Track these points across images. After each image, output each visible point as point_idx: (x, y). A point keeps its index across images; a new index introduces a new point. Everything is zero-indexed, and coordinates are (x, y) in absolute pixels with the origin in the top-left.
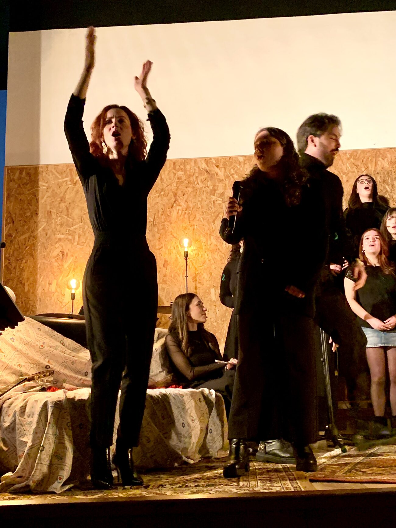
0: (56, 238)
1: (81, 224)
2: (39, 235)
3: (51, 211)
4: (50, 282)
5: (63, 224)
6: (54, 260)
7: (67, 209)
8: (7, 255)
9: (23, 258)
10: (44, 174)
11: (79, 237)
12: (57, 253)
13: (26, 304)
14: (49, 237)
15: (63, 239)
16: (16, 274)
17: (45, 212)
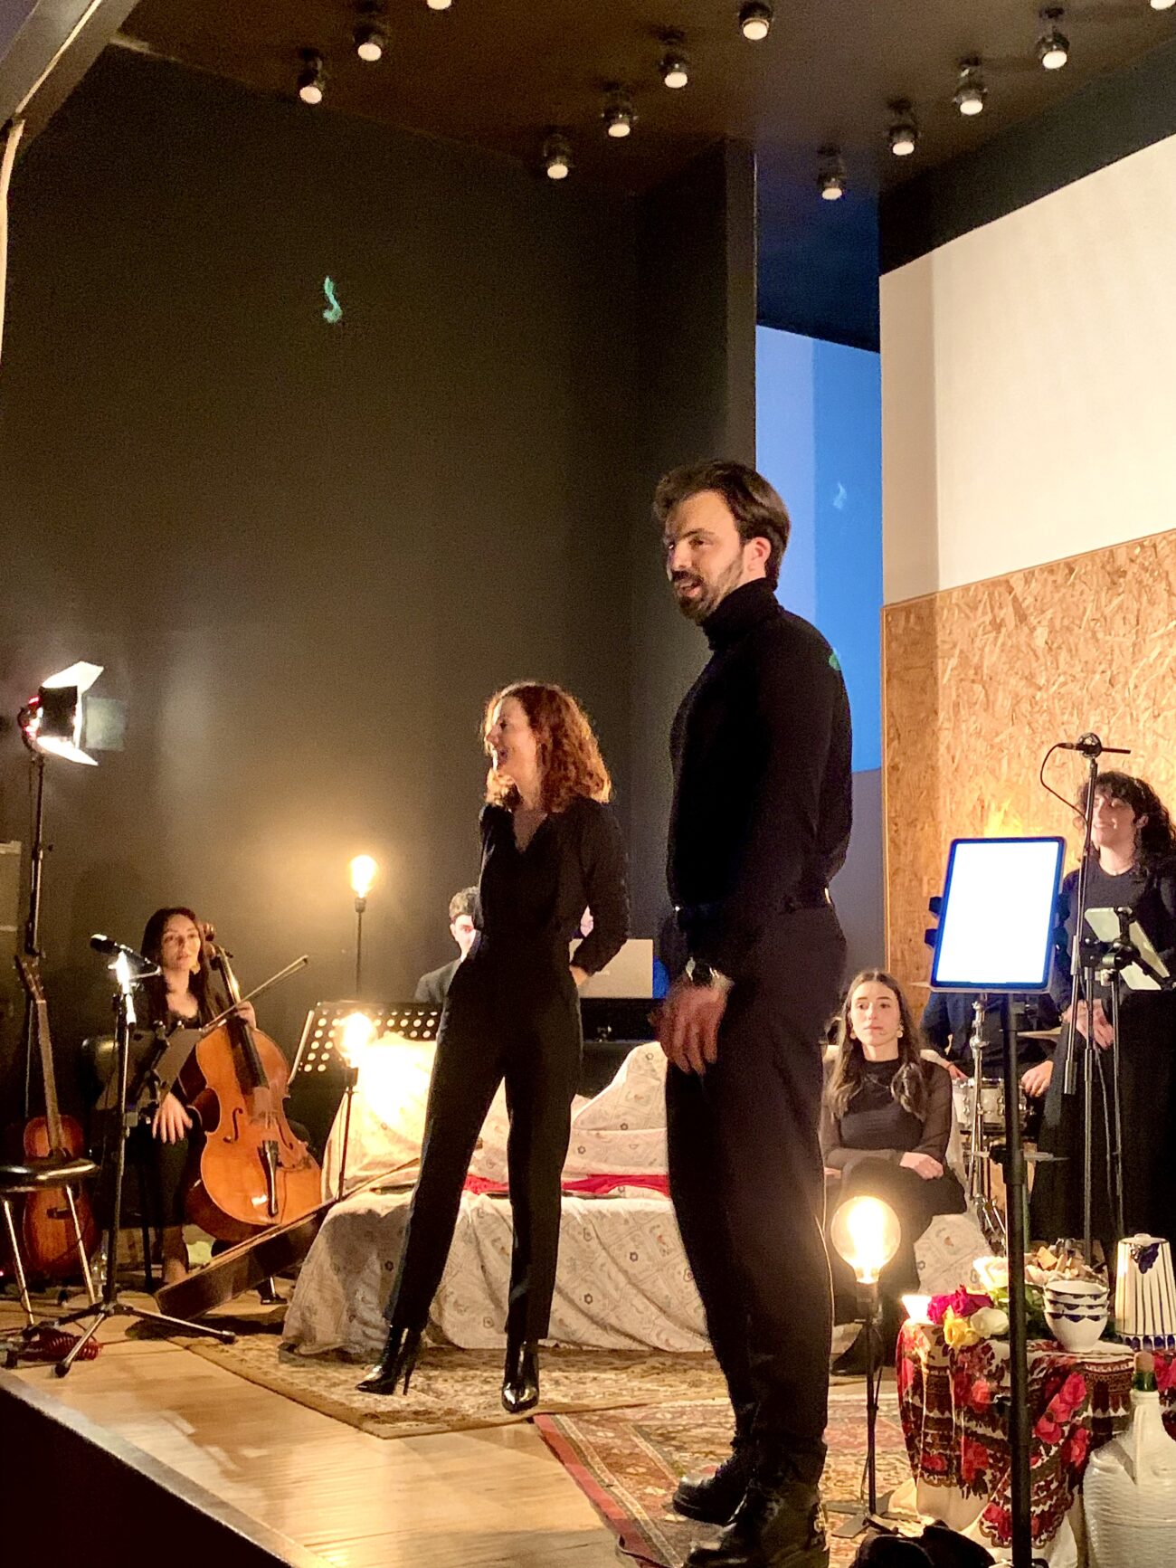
0: (969, 767)
1: (1011, 729)
2: (940, 763)
3: (958, 704)
6: (967, 821)
7: (987, 694)
8: (893, 815)
9: (916, 819)
10: (945, 612)
11: (1009, 764)
12: (973, 804)
14: (958, 766)
16: (909, 856)
17: (949, 706)
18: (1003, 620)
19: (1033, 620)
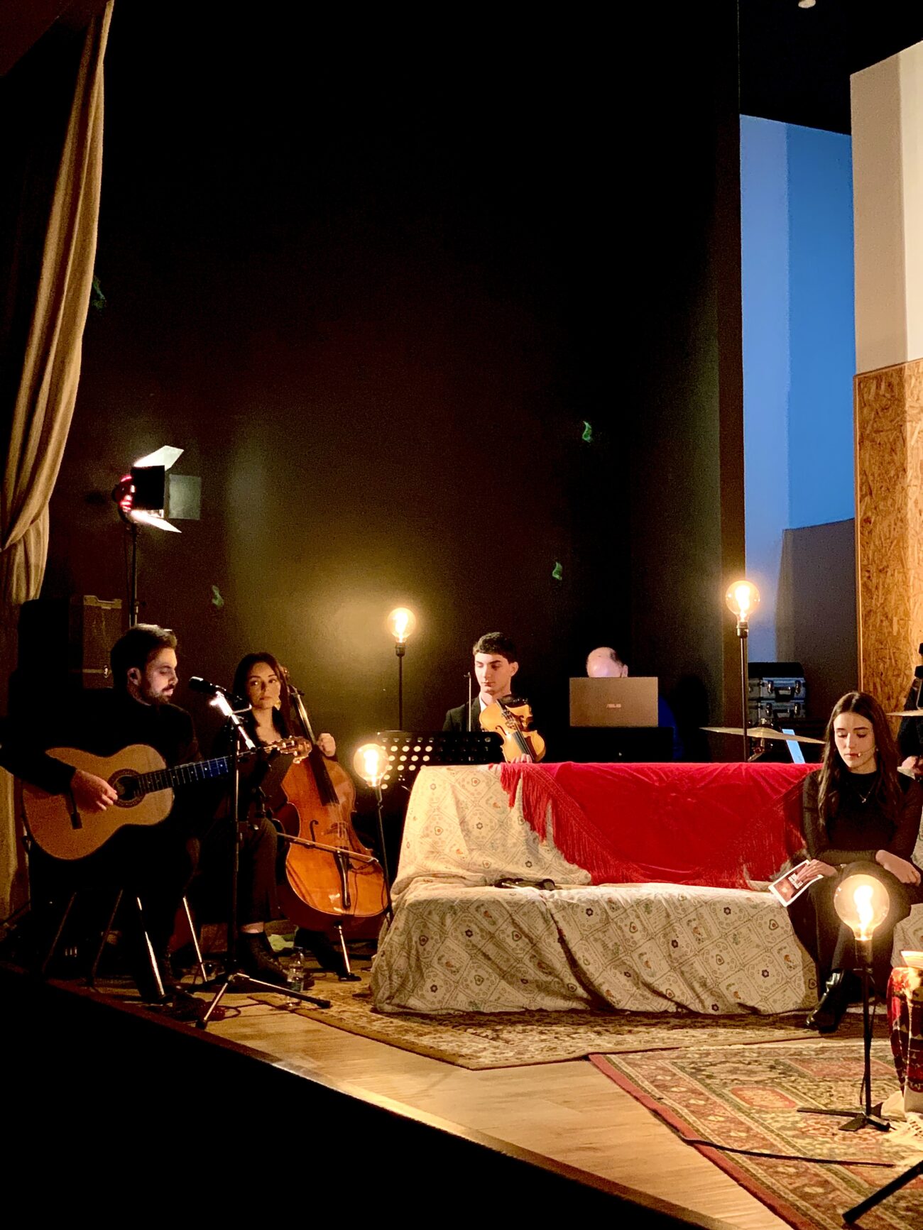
8: (865, 562)
9: (887, 567)
10: (913, 380)
13: (896, 661)
16: (880, 599)
17: (917, 464)
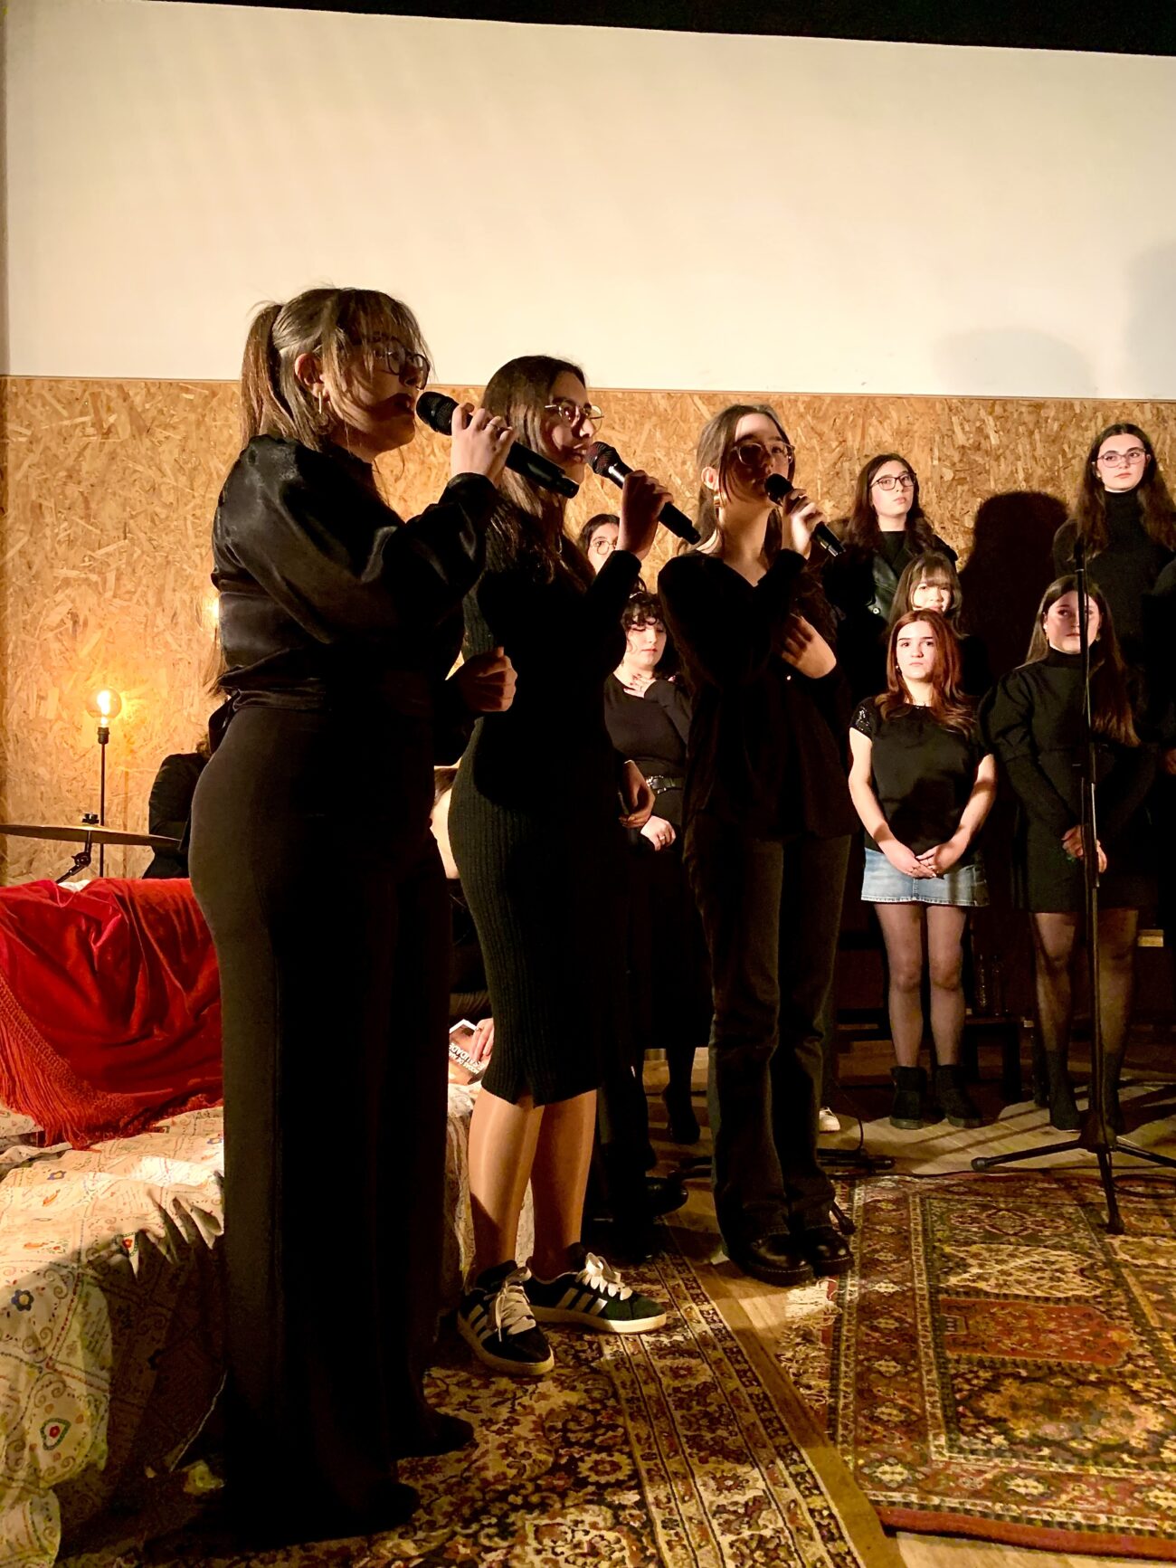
0: (55, 578)
1: (122, 543)
3: (41, 505)
4: (42, 694)
5: (76, 539)
6: (50, 635)
7: (86, 501)
10: (21, 401)
11: (118, 579)
12: (59, 618)
14: (38, 573)
15: (75, 580)
17: (24, 506)
18: (113, 425)
19: (160, 434)
